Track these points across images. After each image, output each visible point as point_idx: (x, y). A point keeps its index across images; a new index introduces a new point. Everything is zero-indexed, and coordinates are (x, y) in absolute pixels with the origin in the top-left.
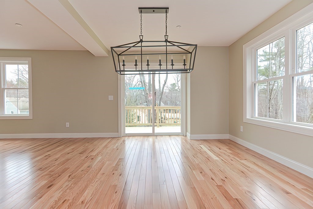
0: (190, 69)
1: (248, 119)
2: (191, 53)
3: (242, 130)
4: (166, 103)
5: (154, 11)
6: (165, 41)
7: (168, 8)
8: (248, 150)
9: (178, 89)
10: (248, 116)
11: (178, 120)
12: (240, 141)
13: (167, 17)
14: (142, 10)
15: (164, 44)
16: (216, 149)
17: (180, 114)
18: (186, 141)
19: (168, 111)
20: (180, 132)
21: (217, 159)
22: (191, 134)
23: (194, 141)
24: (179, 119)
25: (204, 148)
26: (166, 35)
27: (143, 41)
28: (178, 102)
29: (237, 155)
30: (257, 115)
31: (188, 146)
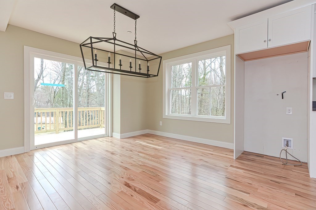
3: (161, 124)
5: (126, 13)
6: (135, 46)
10: (167, 114)
12: (159, 133)
21: (161, 147)
25: (142, 143)
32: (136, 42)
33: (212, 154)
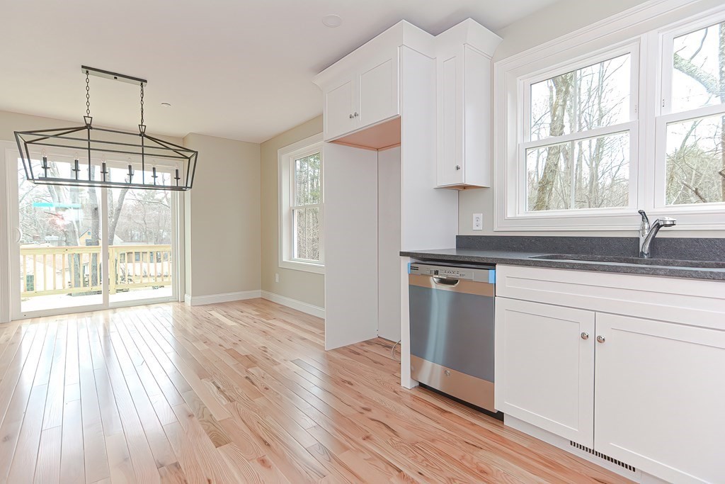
0: (186, 187)
1: (285, 262)
2: (189, 159)
3: (277, 281)
4: (127, 237)
5: (116, 78)
6: (140, 135)
7: (146, 81)
8: (283, 308)
9: (163, 198)
10: (285, 259)
11: (166, 280)
12: (276, 298)
13: (143, 93)
14: (90, 71)
15: (138, 140)
16: (236, 313)
17: (171, 264)
18: (183, 309)
19: (133, 256)
20: (171, 295)
21: (234, 324)
22: (193, 295)
23: (200, 308)
24: (167, 276)
25: (217, 314)
26: (142, 125)
27: (91, 128)
28: (165, 234)
29: (266, 316)
30: (296, 257)
31: (188, 316)
32: (143, 127)
33: (304, 339)
